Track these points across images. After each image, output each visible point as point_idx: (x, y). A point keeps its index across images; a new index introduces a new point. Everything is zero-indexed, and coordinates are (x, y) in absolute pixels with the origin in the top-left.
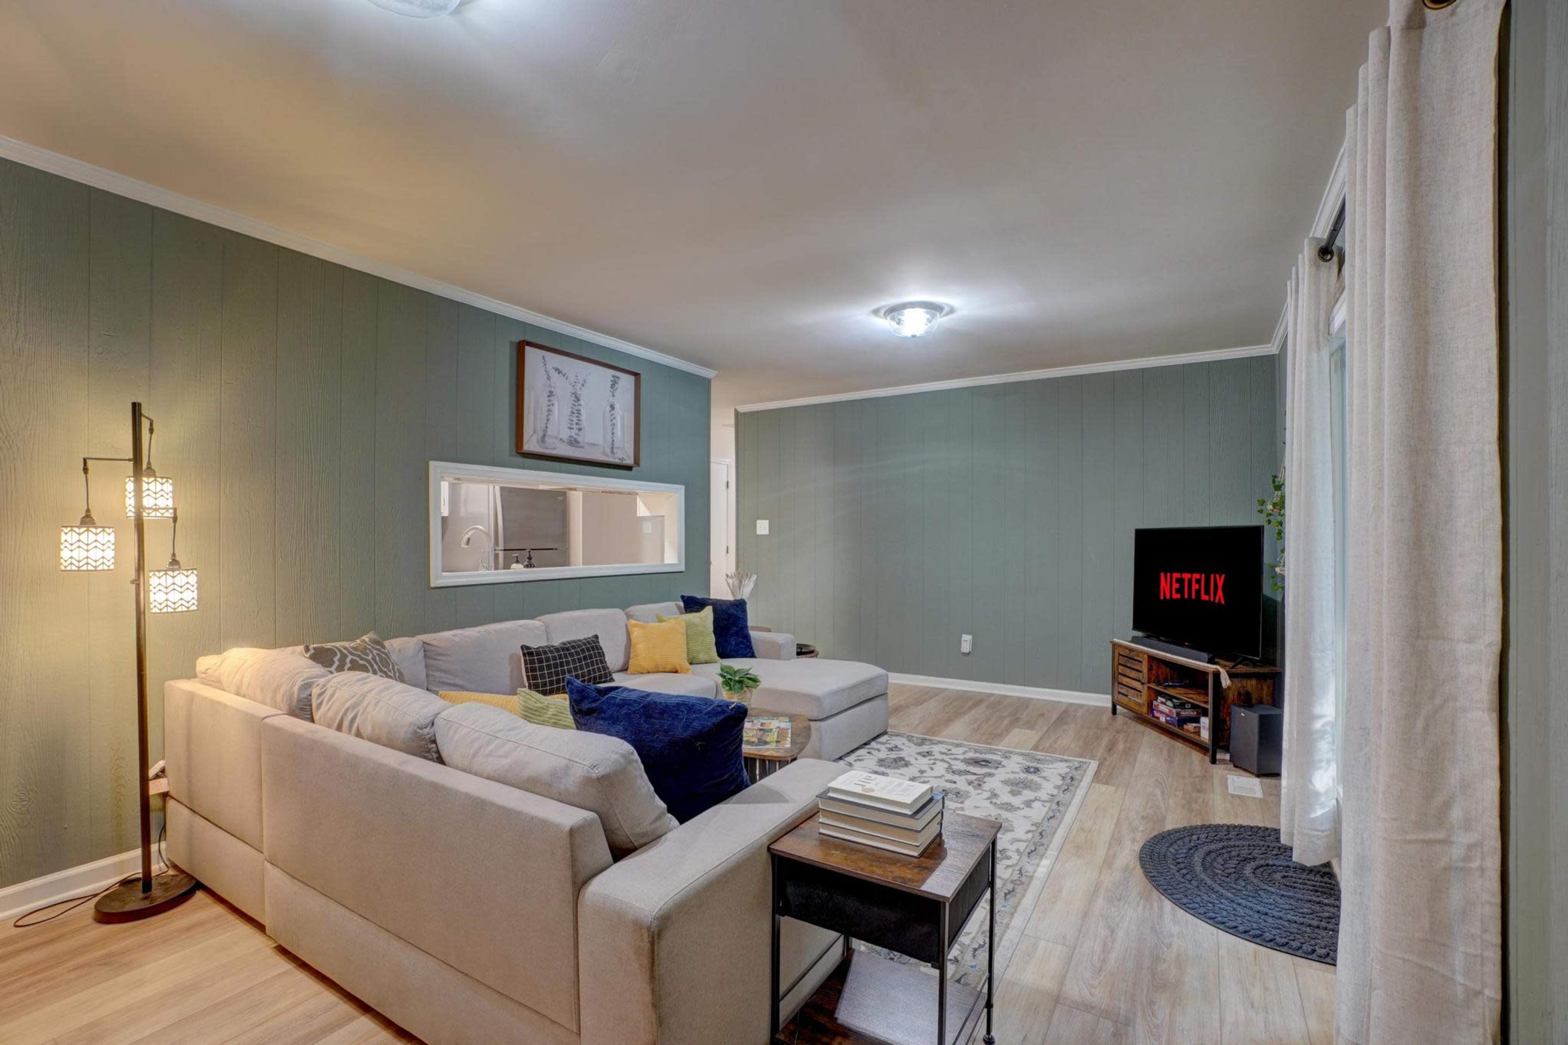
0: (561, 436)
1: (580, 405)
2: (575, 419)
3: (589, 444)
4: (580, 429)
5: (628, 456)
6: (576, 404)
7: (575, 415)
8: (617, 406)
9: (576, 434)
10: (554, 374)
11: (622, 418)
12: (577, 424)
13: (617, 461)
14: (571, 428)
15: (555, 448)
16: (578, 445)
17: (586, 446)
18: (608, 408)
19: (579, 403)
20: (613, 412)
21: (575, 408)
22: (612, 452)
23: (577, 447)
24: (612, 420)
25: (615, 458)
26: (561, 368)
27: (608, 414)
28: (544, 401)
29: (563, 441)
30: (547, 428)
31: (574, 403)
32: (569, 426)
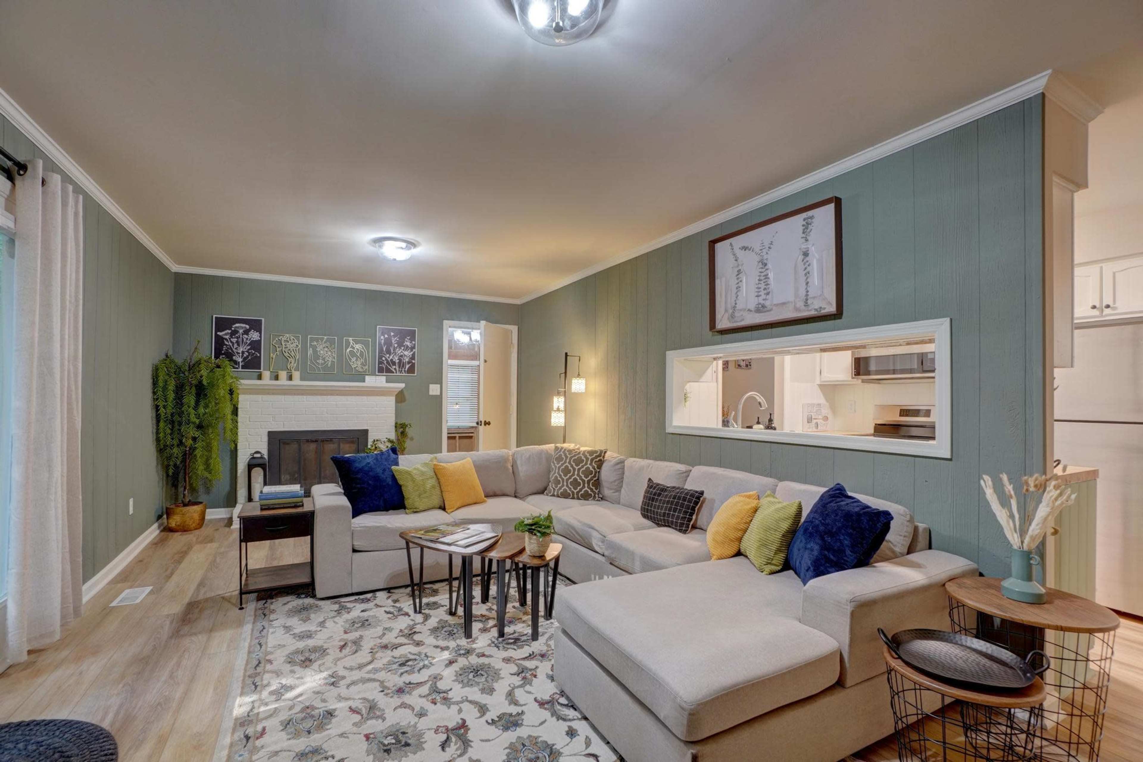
0: (748, 308)
1: (767, 269)
2: (763, 286)
3: (777, 305)
4: (768, 294)
5: (830, 303)
6: (763, 270)
7: (762, 282)
8: (812, 250)
9: (764, 300)
10: (740, 254)
11: (820, 261)
12: (765, 289)
13: (813, 313)
14: (758, 296)
15: (743, 320)
16: (766, 309)
17: (774, 308)
18: (801, 257)
19: (767, 267)
20: (807, 259)
21: (762, 274)
22: (806, 304)
23: (765, 312)
24: (806, 269)
25: (811, 310)
26: (746, 245)
27: (801, 266)
28: (733, 282)
29: (751, 311)
30: (736, 304)
31: (760, 270)
32: (756, 294)
